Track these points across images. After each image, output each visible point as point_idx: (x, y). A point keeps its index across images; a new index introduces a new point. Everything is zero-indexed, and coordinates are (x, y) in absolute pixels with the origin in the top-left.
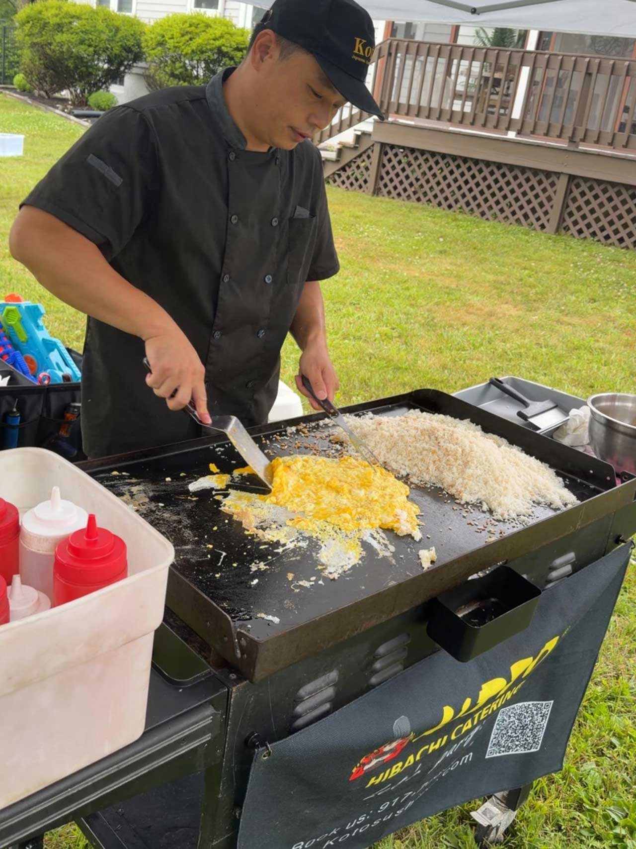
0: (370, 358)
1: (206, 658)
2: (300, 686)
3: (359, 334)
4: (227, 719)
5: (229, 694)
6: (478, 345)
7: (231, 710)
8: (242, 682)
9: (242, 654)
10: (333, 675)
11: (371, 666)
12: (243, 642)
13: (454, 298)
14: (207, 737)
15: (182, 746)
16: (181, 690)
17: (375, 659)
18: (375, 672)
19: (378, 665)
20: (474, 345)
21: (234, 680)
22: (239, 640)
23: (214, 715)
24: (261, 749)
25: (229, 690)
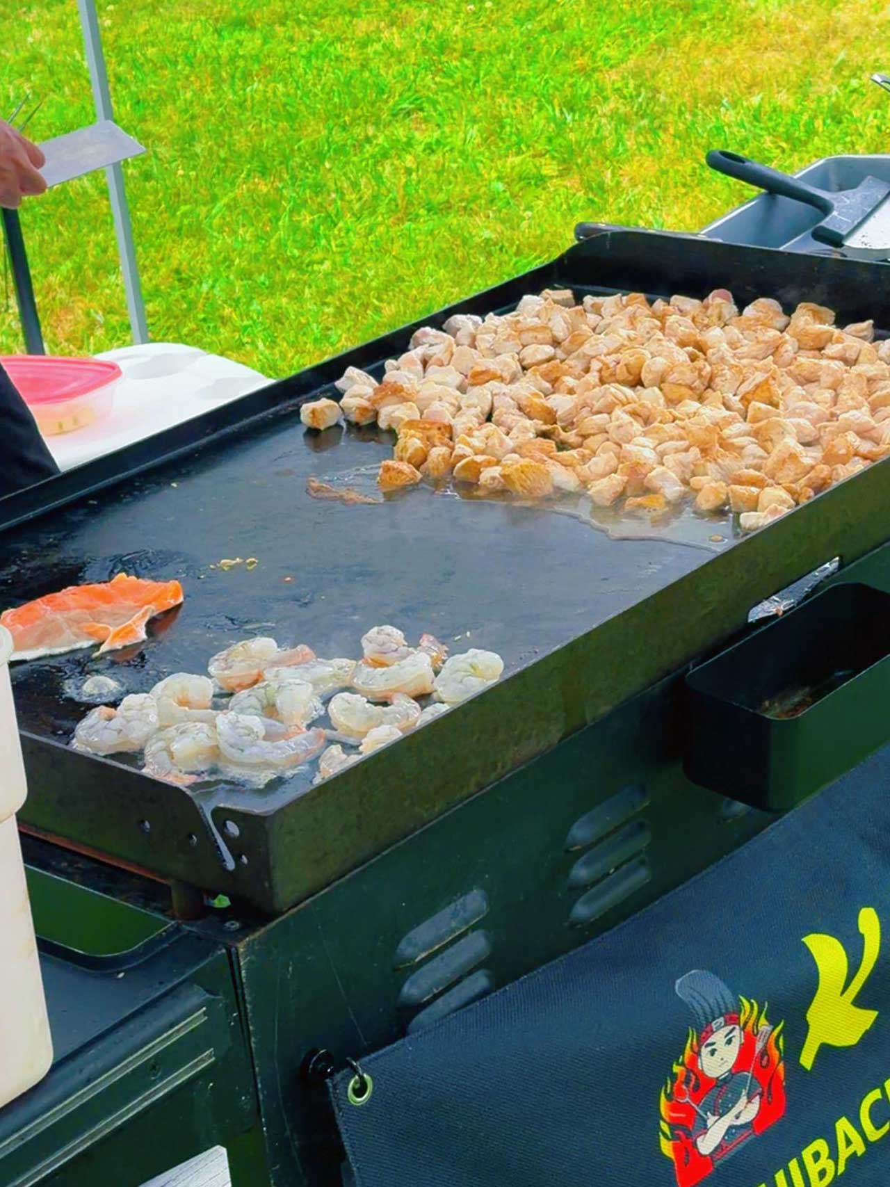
0: (489, 255)
1: (162, 911)
2: (397, 933)
3: (442, 197)
4: (242, 1021)
5: (232, 959)
6: (800, 134)
7: (248, 998)
8: (254, 931)
9: (237, 858)
10: (475, 901)
11: (567, 875)
12: (233, 829)
13: (704, 17)
14: (206, 1059)
15: (154, 1083)
16: (121, 975)
17: (572, 857)
18: (579, 889)
19: (580, 872)
20: (789, 139)
21: (238, 931)
22: (222, 828)
23: (207, 1003)
24: (338, 1077)
25: (229, 951)
